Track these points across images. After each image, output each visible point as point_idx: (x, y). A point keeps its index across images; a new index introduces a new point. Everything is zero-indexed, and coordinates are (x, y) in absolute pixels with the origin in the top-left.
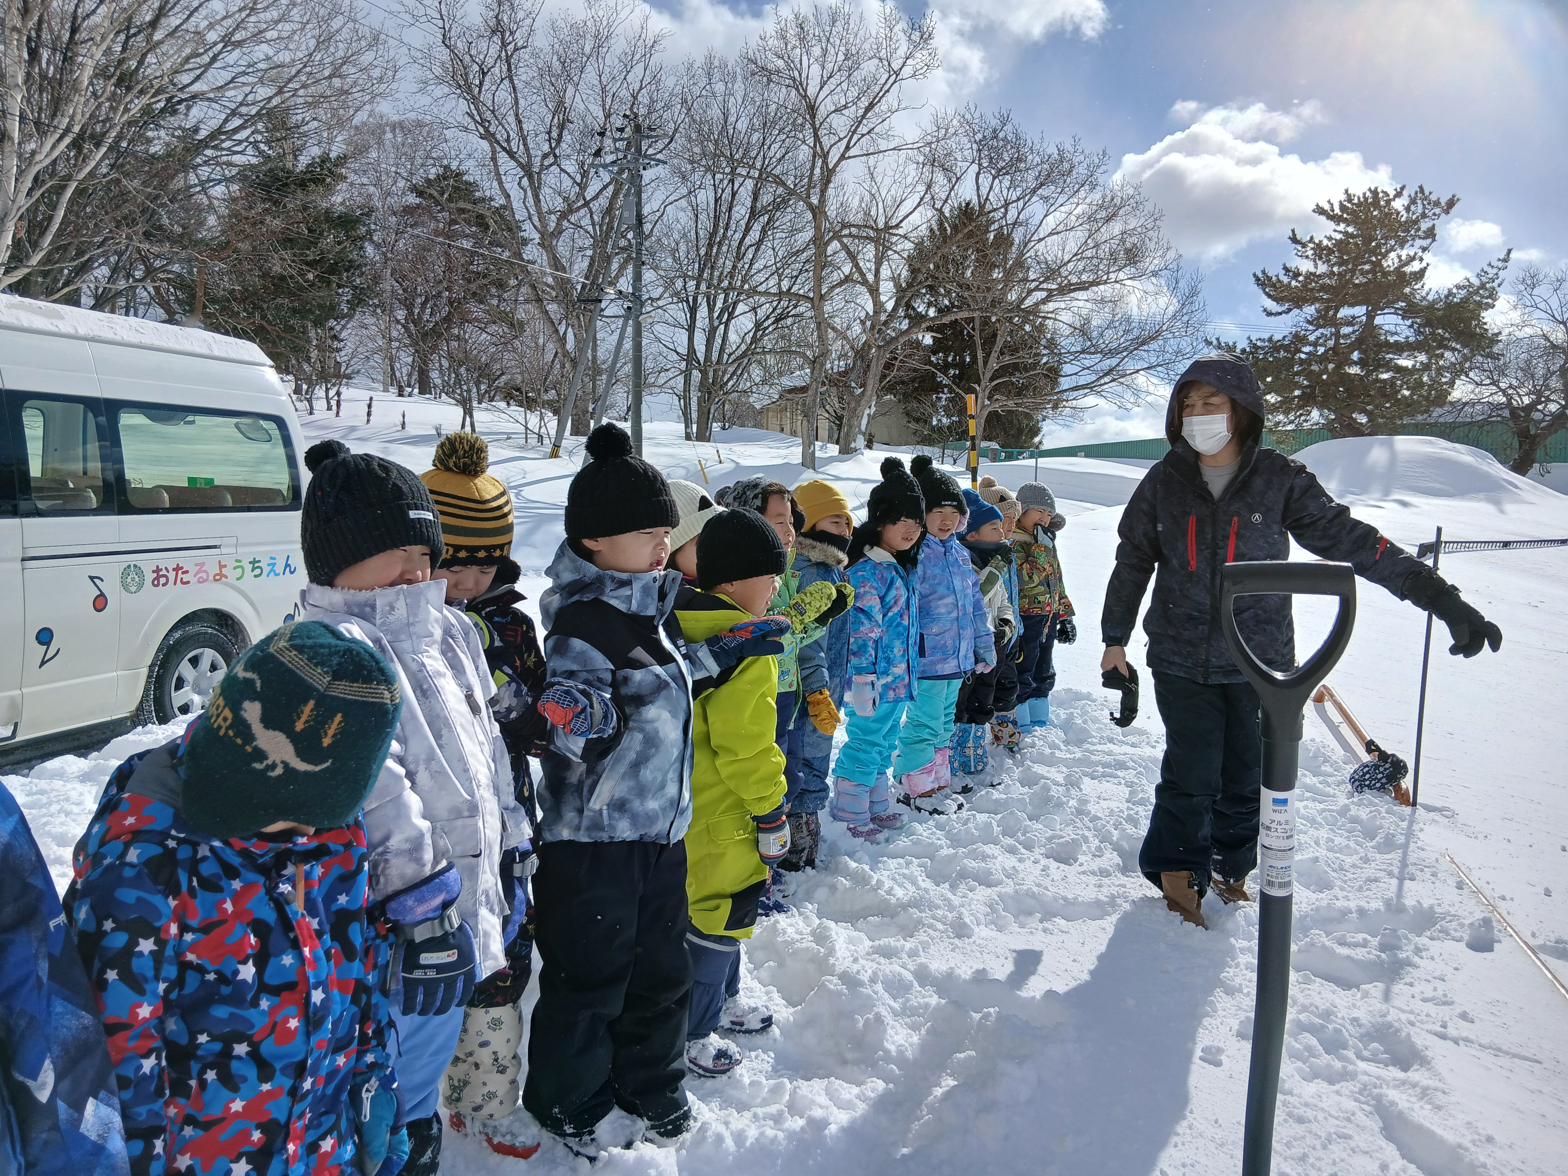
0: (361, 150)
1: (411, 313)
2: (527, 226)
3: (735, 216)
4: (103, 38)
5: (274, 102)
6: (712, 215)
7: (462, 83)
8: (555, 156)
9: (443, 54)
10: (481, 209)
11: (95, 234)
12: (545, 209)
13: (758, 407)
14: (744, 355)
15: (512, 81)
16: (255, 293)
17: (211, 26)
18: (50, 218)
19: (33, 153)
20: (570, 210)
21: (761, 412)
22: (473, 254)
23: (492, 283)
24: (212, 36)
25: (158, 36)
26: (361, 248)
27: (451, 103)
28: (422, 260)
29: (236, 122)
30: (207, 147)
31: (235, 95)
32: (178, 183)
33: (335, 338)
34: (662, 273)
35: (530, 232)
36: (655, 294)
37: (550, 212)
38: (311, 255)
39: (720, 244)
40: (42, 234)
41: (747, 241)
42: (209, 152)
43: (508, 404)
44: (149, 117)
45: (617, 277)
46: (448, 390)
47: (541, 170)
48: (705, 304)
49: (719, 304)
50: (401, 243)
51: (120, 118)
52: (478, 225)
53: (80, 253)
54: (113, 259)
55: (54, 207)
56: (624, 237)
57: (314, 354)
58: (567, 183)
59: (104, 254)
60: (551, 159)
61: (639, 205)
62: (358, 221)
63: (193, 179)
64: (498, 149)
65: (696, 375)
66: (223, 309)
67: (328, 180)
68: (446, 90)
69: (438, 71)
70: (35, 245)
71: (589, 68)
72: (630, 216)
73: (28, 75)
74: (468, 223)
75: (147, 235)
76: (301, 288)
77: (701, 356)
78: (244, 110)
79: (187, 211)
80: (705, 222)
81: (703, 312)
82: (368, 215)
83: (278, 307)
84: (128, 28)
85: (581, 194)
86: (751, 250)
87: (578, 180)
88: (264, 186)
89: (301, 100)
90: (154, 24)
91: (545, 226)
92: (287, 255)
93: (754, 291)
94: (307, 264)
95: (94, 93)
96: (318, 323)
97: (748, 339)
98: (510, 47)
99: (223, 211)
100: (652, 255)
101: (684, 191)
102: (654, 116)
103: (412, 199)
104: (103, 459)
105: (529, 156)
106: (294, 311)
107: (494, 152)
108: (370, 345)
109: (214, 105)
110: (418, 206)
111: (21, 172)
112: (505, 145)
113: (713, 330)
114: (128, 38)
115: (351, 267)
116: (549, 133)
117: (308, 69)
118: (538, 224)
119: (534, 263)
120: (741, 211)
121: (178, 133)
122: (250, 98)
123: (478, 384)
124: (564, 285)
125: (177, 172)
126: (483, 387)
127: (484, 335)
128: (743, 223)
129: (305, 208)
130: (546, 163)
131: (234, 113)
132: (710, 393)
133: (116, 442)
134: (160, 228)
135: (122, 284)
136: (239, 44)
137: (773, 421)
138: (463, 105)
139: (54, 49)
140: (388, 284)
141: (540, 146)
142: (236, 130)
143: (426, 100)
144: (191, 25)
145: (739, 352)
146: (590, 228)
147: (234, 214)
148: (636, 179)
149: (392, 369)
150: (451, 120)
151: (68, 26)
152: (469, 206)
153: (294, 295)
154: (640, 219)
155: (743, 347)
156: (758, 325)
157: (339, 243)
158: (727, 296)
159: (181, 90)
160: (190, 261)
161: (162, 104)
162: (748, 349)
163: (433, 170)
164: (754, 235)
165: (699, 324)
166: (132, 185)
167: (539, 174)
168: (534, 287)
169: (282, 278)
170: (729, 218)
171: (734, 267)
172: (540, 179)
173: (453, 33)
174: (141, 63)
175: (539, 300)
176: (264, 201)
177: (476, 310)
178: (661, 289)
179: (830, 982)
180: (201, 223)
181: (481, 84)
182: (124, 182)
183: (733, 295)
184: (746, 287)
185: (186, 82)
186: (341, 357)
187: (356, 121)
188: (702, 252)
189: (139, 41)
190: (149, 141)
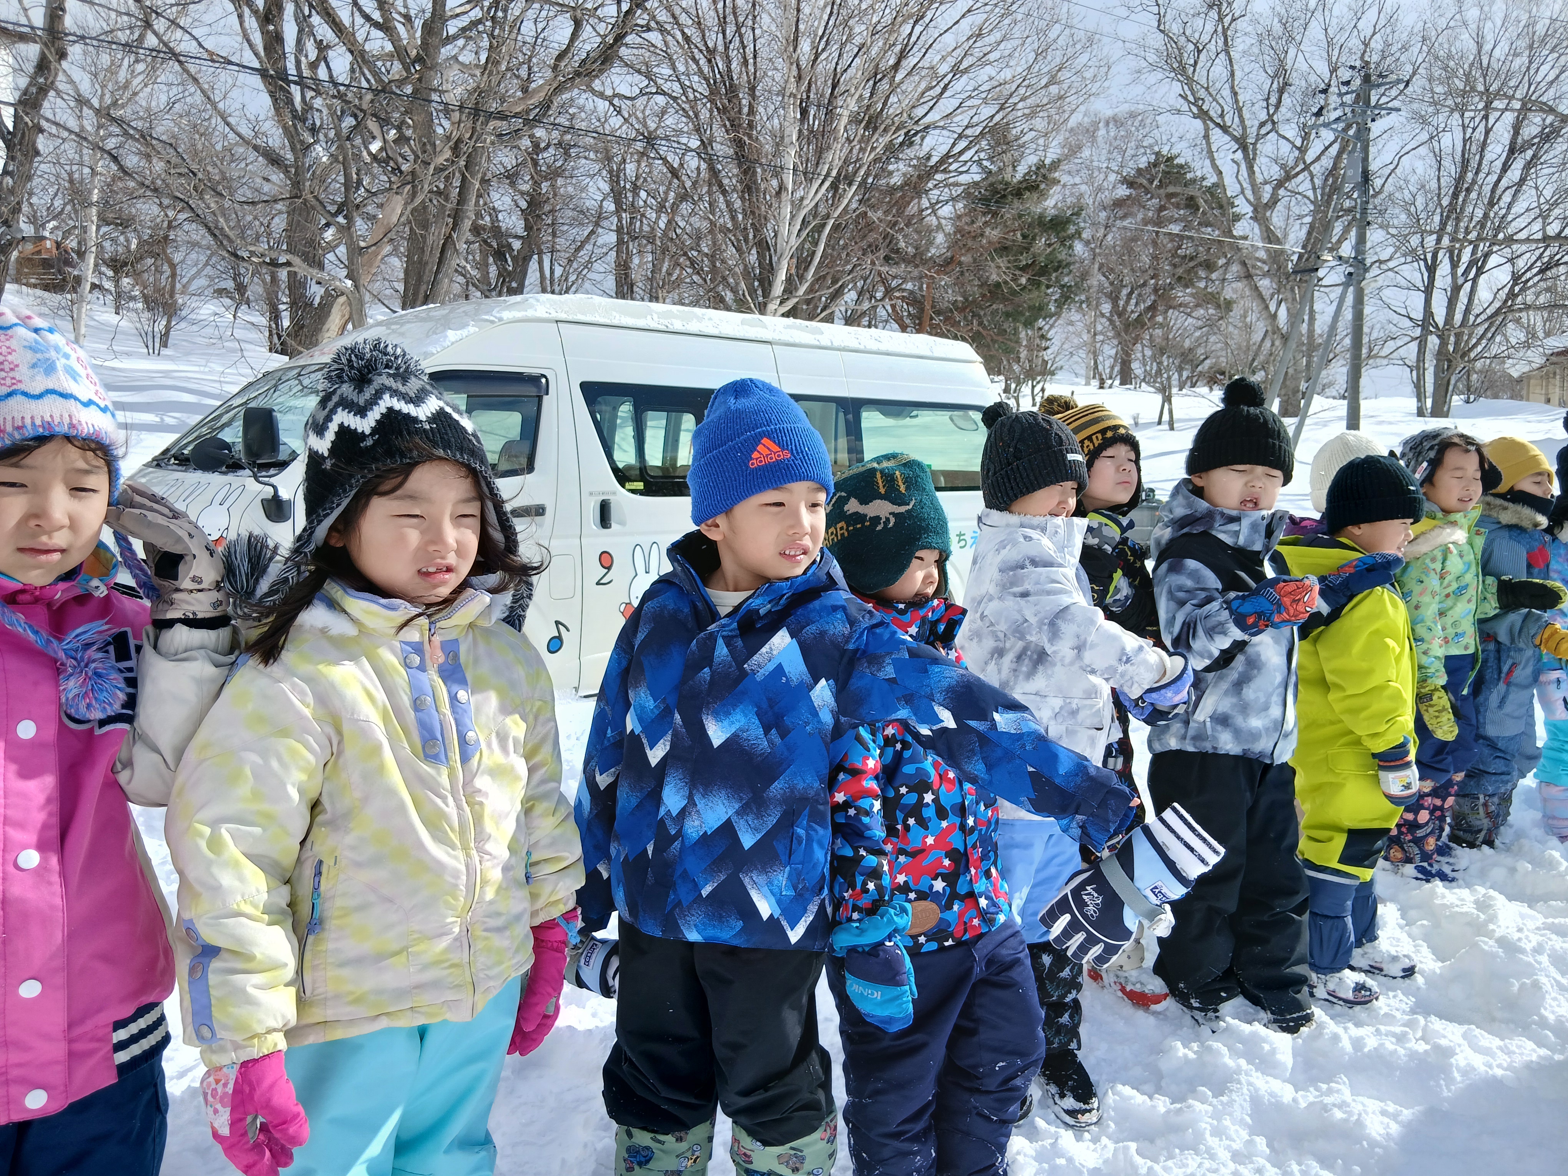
0: (1074, 150)
1: (1115, 305)
2: (1240, 201)
3: (1489, 156)
4: (856, 89)
5: (997, 118)
6: (1458, 158)
7: (1175, 65)
8: (1274, 123)
9: (1157, 41)
10: (1191, 191)
11: (847, 262)
12: (1259, 178)
13: (1515, 375)
14: (1497, 312)
15: (1228, 53)
16: (974, 301)
17: (943, 59)
18: (814, 252)
19: (802, 199)
20: (1288, 177)
21: (1520, 380)
22: (1182, 237)
23: (1200, 264)
24: (944, 69)
25: (899, 77)
26: (1071, 247)
27: (1165, 86)
28: (1130, 251)
29: (962, 144)
30: (936, 172)
31: (962, 119)
32: (912, 209)
33: (1043, 337)
34: (1393, 231)
35: (1243, 207)
36: (1384, 256)
37: (1266, 183)
38: (1024, 260)
39: (1468, 190)
40: (806, 269)
41: (1504, 183)
42: (939, 177)
43: (1211, 389)
44: (892, 151)
45: (1340, 242)
46: (1149, 379)
47: (1257, 140)
48: (1446, 261)
49: (1466, 257)
50: (1109, 237)
51: (868, 158)
52: (1187, 206)
53: (835, 281)
54: (860, 284)
55: (816, 243)
56: (1350, 197)
57: (1023, 354)
58: (1285, 147)
59: (853, 280)
60: (1269, 126)
61: (1365, 160)
62: (1068, 221)
63: (925, 203)
64: (1211, 125)
65: (1433, 341)
66: (947, 319)
67: (1043, 186)
68: (1160, 76)
69: (1152, 58)
70: (801, 278)
71: (1313, 24)
72: (1354, 174)
73: (800, 131)
74: (1178, 206)
75: (887, 259)
76: (1014, 293)
77: (1440, 319)
78: (969, 132)
79: (918, 232)
80: (1451, 168)
81: (1444, 268)
82: (1077, 214)
83: (994, 313)
84: (876, 74)
85: (1301, 159)
86: (1511, 192)
87: (1298, 143)
88: (985, 200)
89: (1020, 113)
90: (896, 67)
91: (1258, 198)
92: (1002, 262)
93: (1510, 240)
94: (1021, 269)
95: (848, 139)
96: (1029, 324)
97: (1503, 295)
98: (1227, 20)
99: (949, 228)
100: (1382, 213)
101: (1425, 136)
102: (1388, 61)
103: (1123, 191)
104: (850, 451)
105: (1244, 128)
106: (1007, 315)
107: (1207, 129)
108: (1076, 341)
109: (945, 132)
110: (1129, 197)
111: (793, 217)
112: (1219, 121)
113: (1456, 289)
114: (875, 83)
115: (1059, 267)
116: (1267, 99)
117: (1026, 83)
118: (1251, 198)
119: (1245, 238)
120: (1497, 150)
121: (915, 162)
122: (975, 119)
123: (1180, 370)
124: (1277, 258)
125: (912, 199)
126: (1185, 374)
127: (1190, 320)
128: (1498, 164)
129: (1020, 216)
130: (1263, 131)
131: (960, 136)
132: (1449, 361)
133: (859, 438)
134: (897, 251)
135: (866, 305)
136: (966, 71)
137: (1537, 390)
138: (1177, 88)
139: (819, 106)
140: (1096, 279)
141: (1256, 114)
142: (961, 153)
143: (1139, 89)
144: (925, 63)
145: (1489, 312)
146: (1310, 194)
147: (959, 230)
148: (1363, 132)
149: (1096, 363)
150: (1163, 105)
151: (830, 82)
152: (1178, 189)
153: (1008, 300)
154: (1366, 177)
155: (1497, 304)
156: (1516, 278)
157: (1050, 245)
158: (1476, 248)
159: (917, 122)
160: (921, 278)
161: (901, 139)
162: (1500, 309)
163: (1144, 159)
164: (1515, 173)
165: (1438, 283)
166: (875, 216)
167: (1254, 144)
168: (1244, 264)
169: (998, 285)
170: (1481, 158)
171: (1486, 216)
172: (1255, 150)
173: (1168, 17)
174: (885, 104)
175: (1249, 276)
176: (984, 214)
177: (1182, 295)
178: (1391, 250)
179: (1486, 943)
180: (931, 243)
181: (1196, 63)
182: (870, 214)
183: (1482, 247)
184: (1501, 236)
185: (920, 115)
186: (1048, 355)
187: (1072, 123)
188: (1445, 202)
189: (884, 86)
190: (891, 173)
